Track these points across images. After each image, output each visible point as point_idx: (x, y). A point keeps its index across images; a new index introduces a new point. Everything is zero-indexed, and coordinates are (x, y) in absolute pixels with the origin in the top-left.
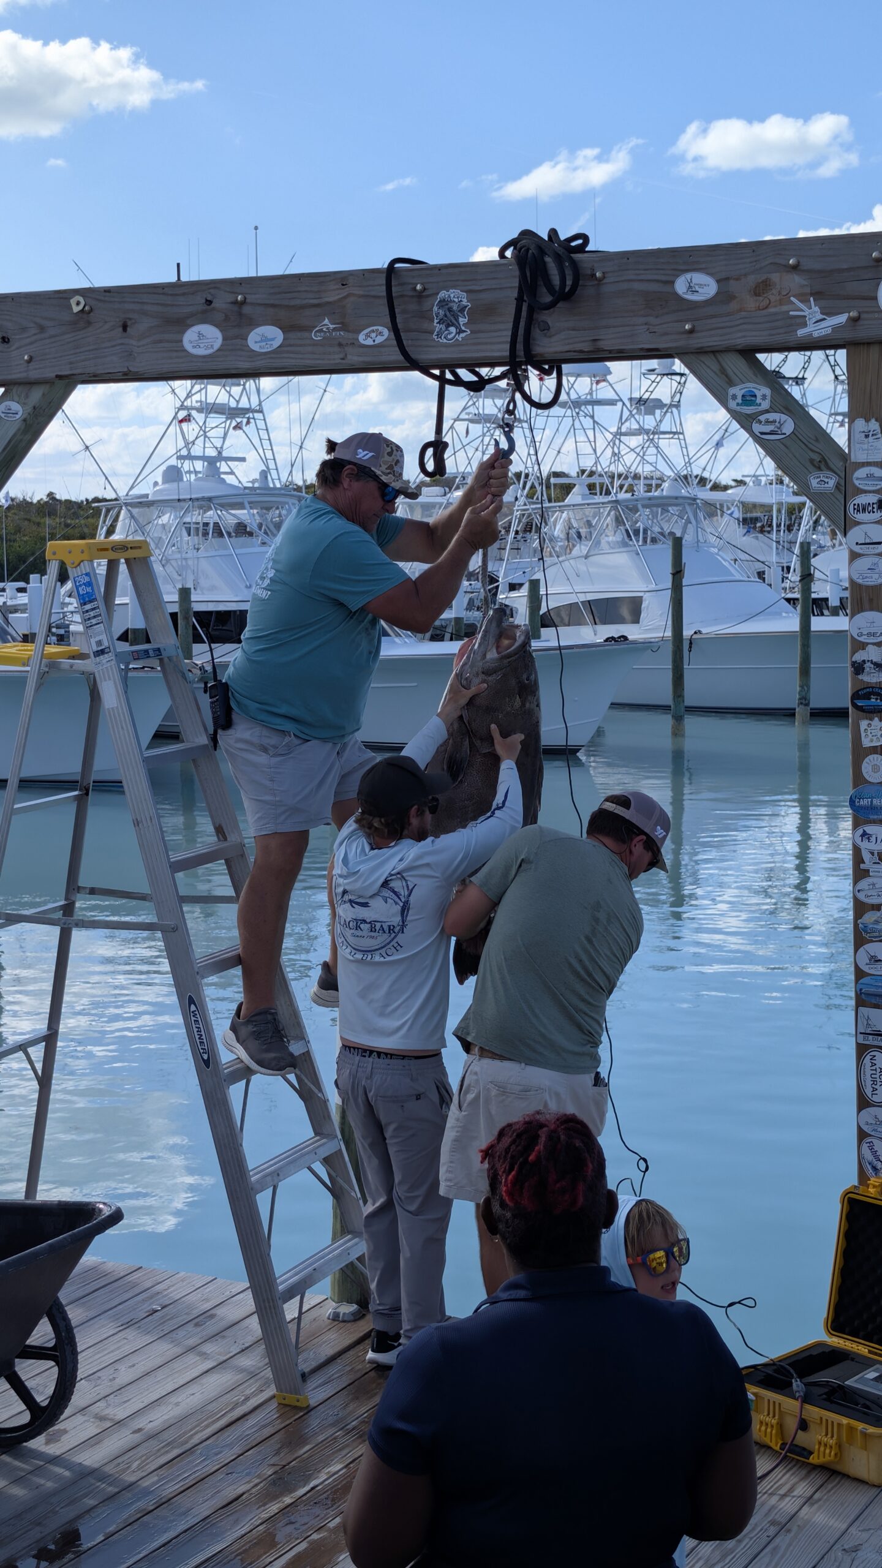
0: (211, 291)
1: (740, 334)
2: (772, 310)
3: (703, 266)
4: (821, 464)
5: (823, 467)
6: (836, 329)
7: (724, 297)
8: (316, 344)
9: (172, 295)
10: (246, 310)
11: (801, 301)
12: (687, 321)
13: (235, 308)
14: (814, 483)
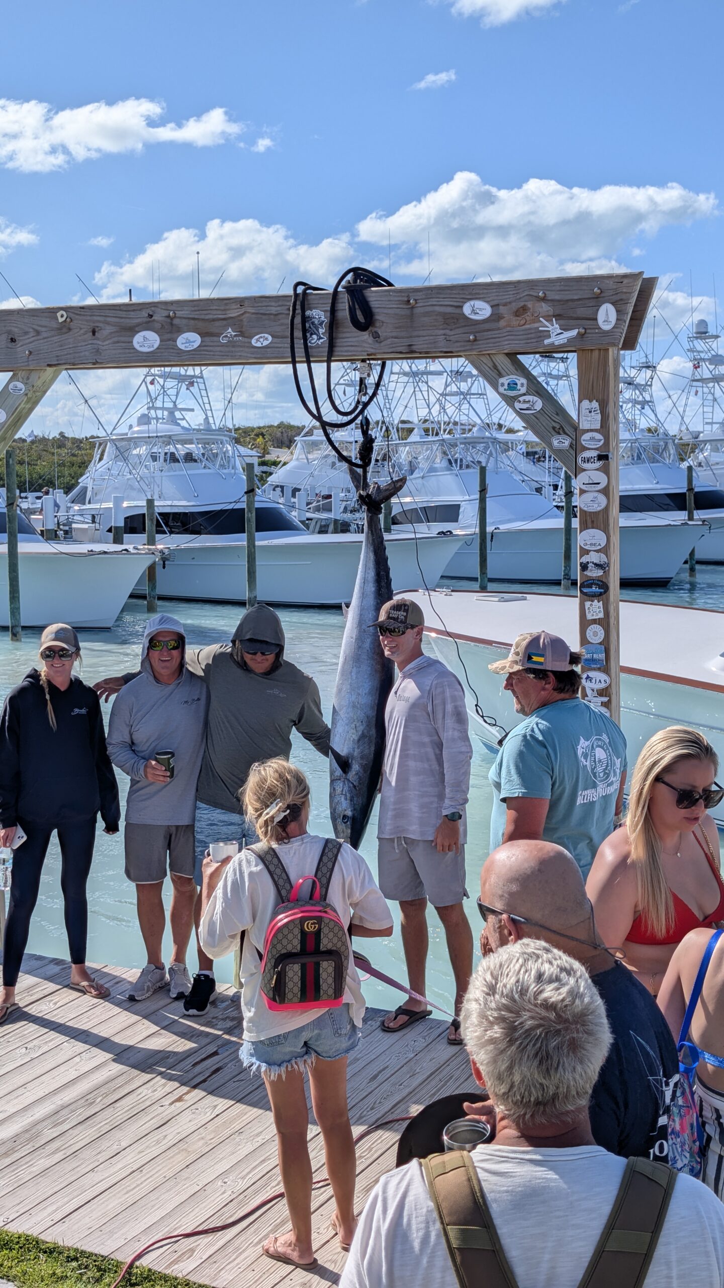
0: (153, 308)
1: (506, 343)
2: (527, 326)
3: (482, 296)
4: (560, 430)
5: (561, 432)
6: (570, 340)
7: (495, 317)
8: (223, 345)
9: (125, 311)
10: (176, 321)
11: (547, 321)
12: (470, 333)
13: (169, 320)
14: (555, 443)
